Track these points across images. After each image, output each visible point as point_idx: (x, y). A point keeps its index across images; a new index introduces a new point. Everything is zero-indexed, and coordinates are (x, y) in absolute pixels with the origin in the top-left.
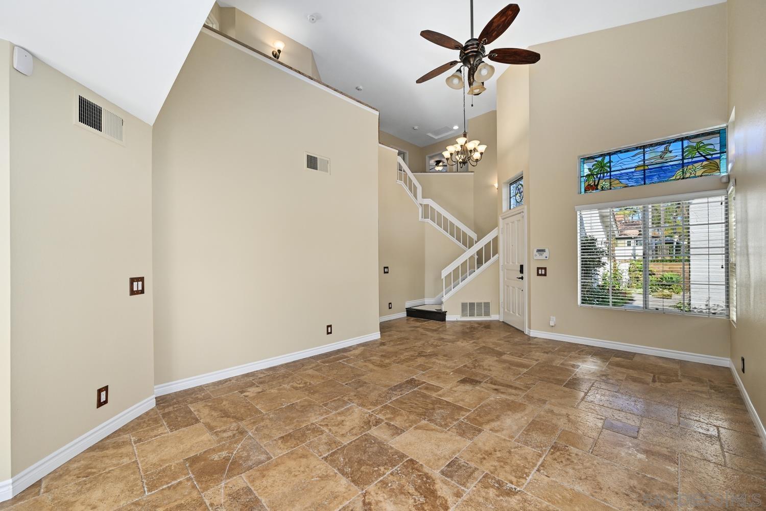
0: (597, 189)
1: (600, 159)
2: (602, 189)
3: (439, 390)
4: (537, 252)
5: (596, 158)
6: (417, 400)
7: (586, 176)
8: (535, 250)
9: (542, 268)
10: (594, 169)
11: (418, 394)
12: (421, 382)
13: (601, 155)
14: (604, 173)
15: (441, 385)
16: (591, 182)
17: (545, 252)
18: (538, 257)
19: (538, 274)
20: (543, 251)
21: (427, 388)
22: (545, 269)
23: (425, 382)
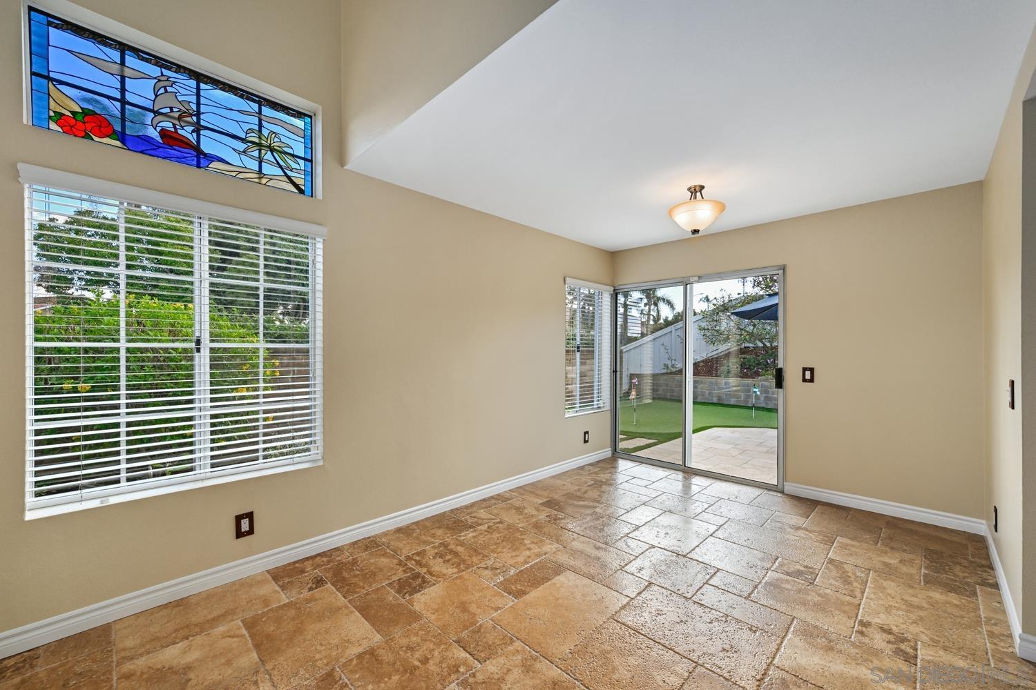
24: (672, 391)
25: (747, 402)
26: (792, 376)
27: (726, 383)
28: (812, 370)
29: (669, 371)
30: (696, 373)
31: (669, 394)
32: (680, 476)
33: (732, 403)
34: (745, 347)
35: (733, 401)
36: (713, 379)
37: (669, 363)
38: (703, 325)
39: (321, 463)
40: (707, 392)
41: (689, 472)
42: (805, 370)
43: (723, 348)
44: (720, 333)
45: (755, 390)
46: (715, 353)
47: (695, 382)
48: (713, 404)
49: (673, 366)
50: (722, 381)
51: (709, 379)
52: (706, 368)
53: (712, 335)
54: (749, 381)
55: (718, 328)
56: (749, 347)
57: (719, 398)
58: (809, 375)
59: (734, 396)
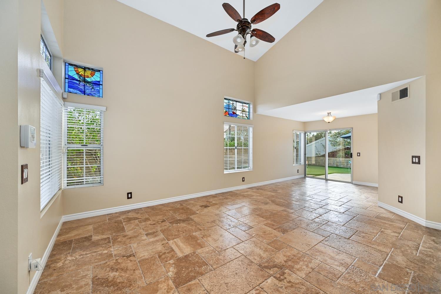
3: (266, 223)
6: (278, 219)
11: (278, 223)
12: (277, 230)
15: (264, 227)
21: (273, 225)
23: (275, 229)
24: (319, 163)
25: (347, 166)
26: (355, 155)
27: (339, 160)
28: (359, 153)
29: (318, 156)
30: (329, 156)
31: (318, 164)
32: (325, 181)
33: (342, 167)
34: (347, 147)
35: (342, 166)
36: (335, 159)
37: (317, 153)
38: (331, 139)
39: (252, 170)
40: (332, 163)
41: (327, 180)
42: (358, 153)
43: (338, 148)
44: (337, 142)
45: (349, 162)
46: (336, 149)
47: (328, 159)
48: (335, 167)
49: (319, 154)
50: (338, 159)
51: (333, 159)
52: (333, 155)
53: (334, 143)
54: (348, 159)
55: (336, 141)
56: (349, 147)
57: (337, 165)
58: (359, 154)
59: (342, 164)
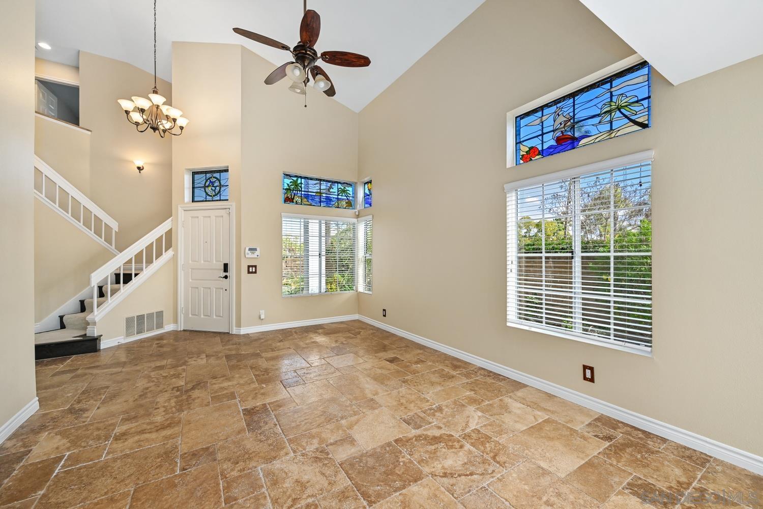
0: (293, 202)
1: (295, 179)
2: (297, 203)
4: (249, 250)
5: (292, 177)
7: (285, 189)
8: (247, 249)
9: (252, 266)
10: (291, 185)
13: (296, 176)
14: (297, 191)
16: (289, 195)
17: (256, 250)
18: (249, 255)
19: (249, 272)
20: (255, 249)
22: (255, 267)
